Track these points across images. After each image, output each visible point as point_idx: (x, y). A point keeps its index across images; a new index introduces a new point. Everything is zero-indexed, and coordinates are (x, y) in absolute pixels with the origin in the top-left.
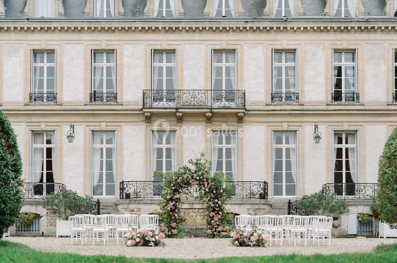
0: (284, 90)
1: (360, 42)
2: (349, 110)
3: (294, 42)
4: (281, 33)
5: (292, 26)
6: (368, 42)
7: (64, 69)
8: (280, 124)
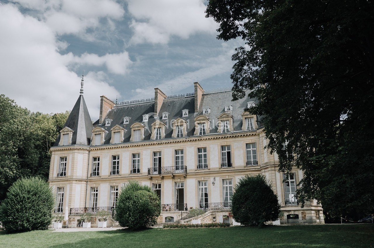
0: (203, 164)
1: (232, 142)
2: (228, 170)
3: (206, 144)
4: (203, 141)
5: (204, 138)
6: (236, 142)
7: (122, 162)
8: (201, 178)
